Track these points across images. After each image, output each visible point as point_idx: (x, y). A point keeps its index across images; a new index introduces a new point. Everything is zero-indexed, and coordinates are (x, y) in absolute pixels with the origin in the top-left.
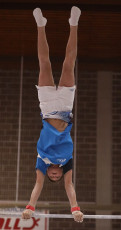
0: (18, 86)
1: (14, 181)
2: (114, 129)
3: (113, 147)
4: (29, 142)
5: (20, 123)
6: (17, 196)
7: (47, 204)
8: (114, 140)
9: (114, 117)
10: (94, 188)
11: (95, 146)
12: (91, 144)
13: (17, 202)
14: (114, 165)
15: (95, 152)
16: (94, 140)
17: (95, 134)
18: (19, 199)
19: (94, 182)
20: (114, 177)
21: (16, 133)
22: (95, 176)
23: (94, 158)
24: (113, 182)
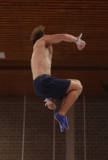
0: (23, 111)
2: (76, 134)
3: (75, 144)
4: (29, 142)
8: (76, 140)
9: (76, 127)
11: (65, 144)
12: (63, 142)
14: (76, 154)
15: (65, 147)
16: (65, 140)
17: (65, 137)
21: (22, 137)
23: (65, 150)
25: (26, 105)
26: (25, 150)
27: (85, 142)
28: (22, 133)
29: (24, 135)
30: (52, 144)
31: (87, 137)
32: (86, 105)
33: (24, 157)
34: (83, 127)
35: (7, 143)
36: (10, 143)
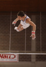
1: (9, 45)
4: (13, 35)
5: (11, 30)
6: (10, 49)
7: (18, 51)
10: (31, 47)
13: (10, 51)
14: (36, 41)
18: (10, 50)
19: (31, 45)
20: (36, 44)
21: (10, 32)
22: (31, 44)
24: (36, 45)
25: (12, 16)
26: (11, 39)
27: (41, 35)
28: (10, 30)
29: (10, 31)
30: (25, 36)
31: (42, 33)
32: (41, 17)
33: (11, 42)
34: (40, 28)
35: (2, 35)
36: (4, 35)
